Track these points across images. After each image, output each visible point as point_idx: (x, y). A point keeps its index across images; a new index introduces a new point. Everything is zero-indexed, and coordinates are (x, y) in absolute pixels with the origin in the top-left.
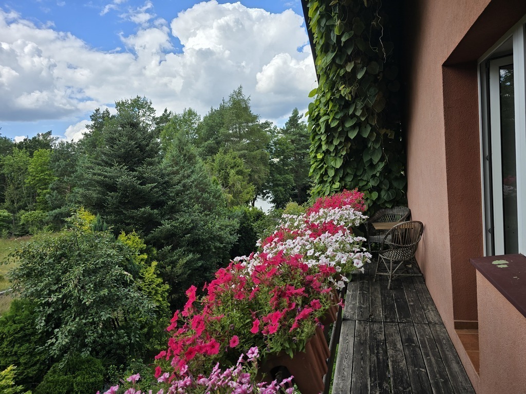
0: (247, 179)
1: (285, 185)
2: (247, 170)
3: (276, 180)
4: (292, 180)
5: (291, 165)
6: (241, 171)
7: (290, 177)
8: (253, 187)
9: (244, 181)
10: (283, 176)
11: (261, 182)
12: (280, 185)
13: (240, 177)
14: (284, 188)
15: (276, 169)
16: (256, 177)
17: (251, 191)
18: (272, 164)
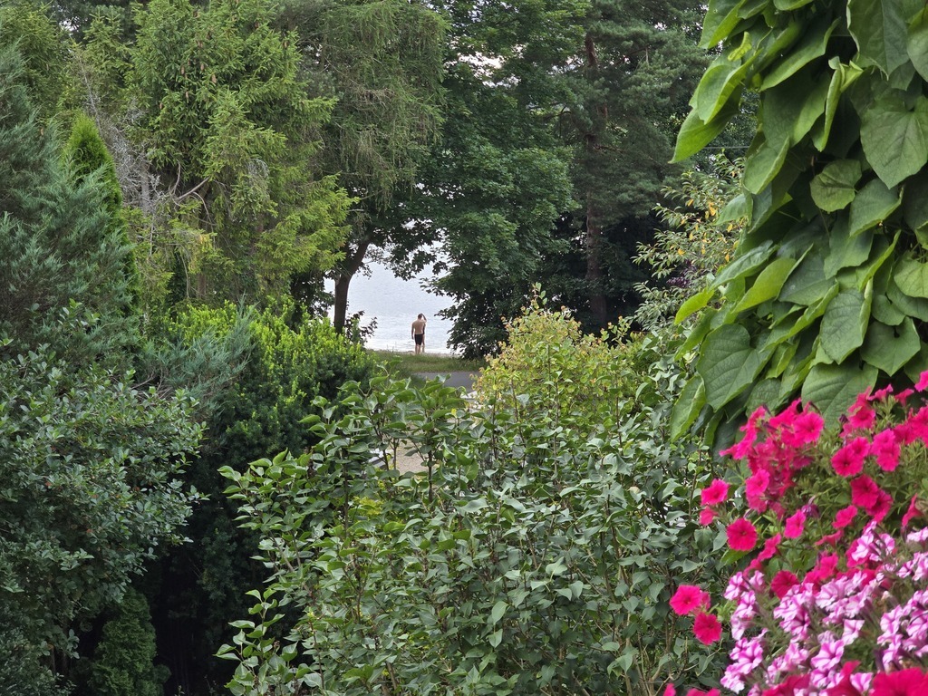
0: (310, 149)
1: (518, 203)
2: (318, 100)
3: (475, 172)
4: (563, 177)
5: (562, 97)
6: (282, 102)
7: (556, 162)
8: (344, 200)
9: (291, 161)
10: (518, 154)
11: (388, 176)
12: (493, 201)
13: (269, 134)
14: (512, 218)
15: (483, 110)
16: (365, 144)
17: (329, 220)
18: (462, 83)
